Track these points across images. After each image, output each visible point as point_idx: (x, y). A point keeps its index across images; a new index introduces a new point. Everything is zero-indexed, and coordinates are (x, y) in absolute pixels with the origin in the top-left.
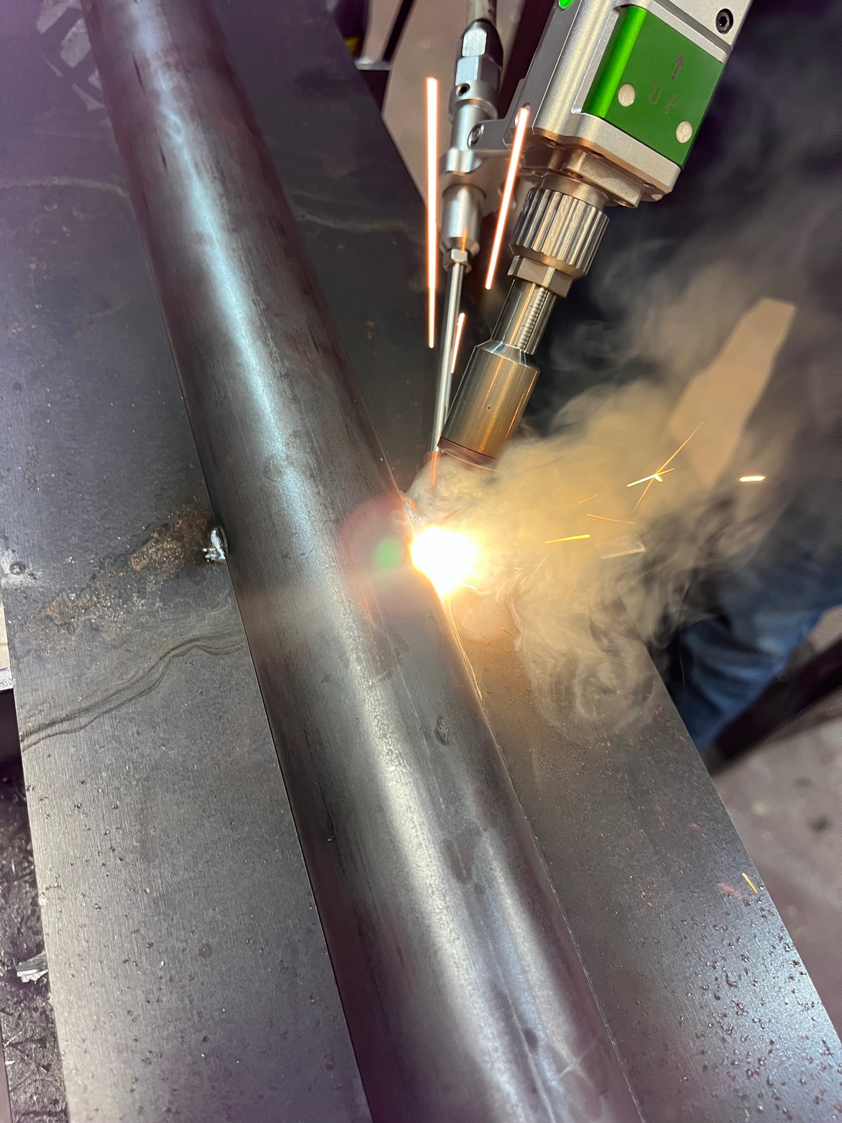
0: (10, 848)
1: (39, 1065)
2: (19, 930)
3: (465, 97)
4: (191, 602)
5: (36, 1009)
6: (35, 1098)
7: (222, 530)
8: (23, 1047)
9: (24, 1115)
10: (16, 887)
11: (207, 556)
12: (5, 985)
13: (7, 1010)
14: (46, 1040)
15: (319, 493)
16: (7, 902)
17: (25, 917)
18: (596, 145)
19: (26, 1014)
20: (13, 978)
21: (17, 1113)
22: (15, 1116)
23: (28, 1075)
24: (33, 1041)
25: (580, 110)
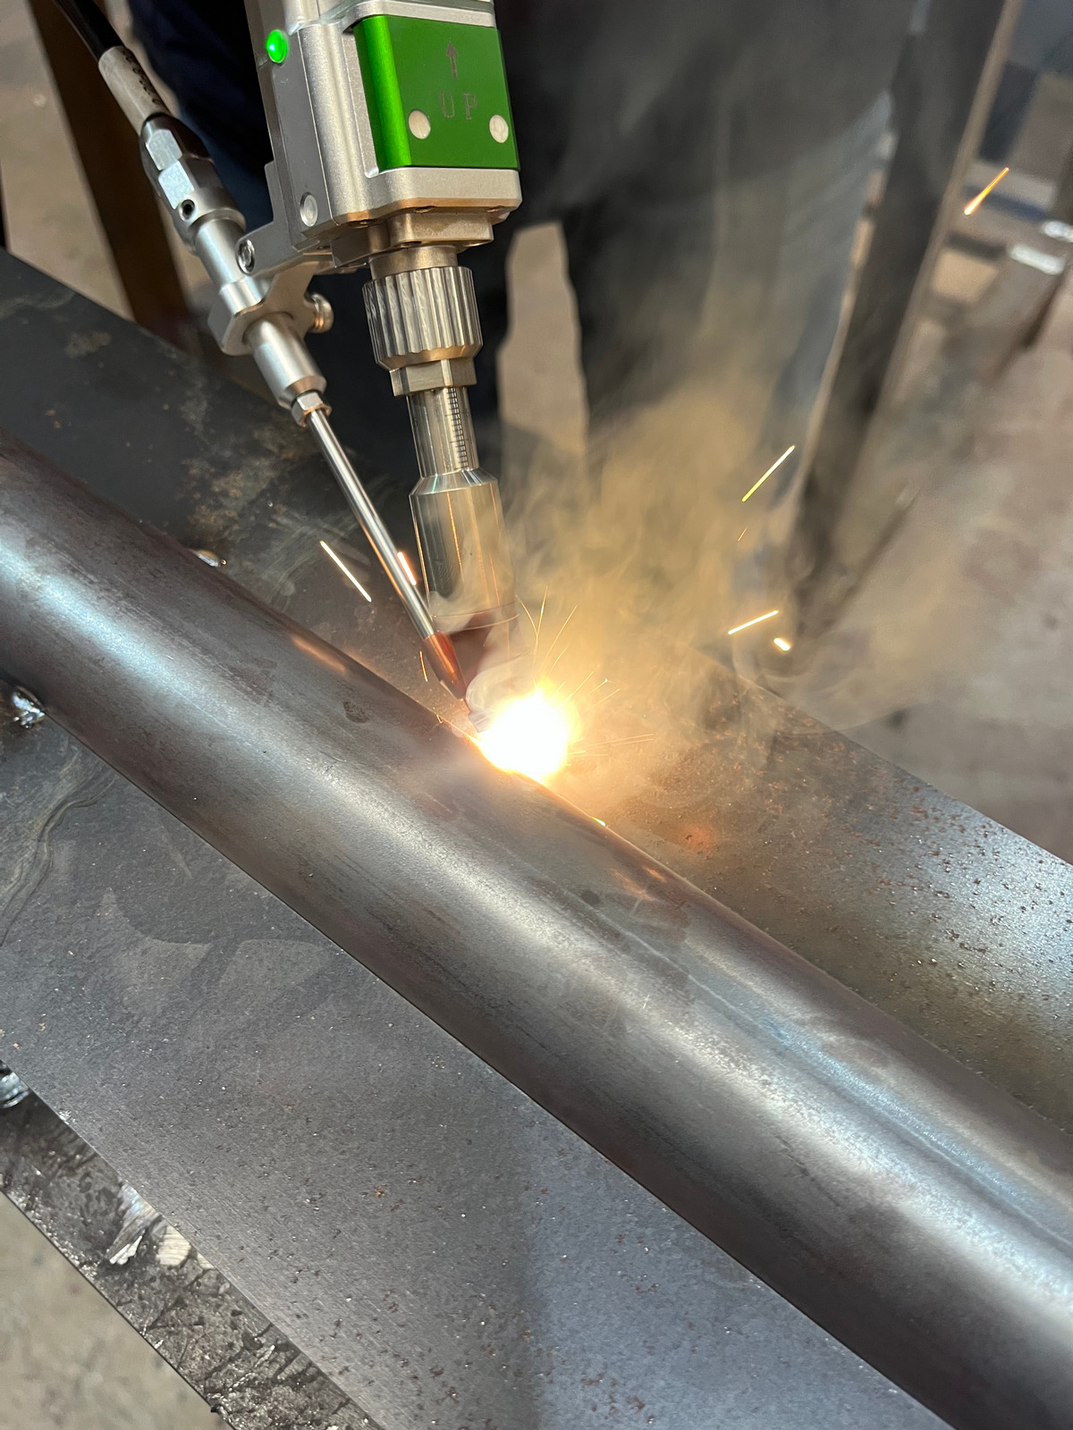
0: (23, 1158)
1: (190, 1325)
2: (84, 1222)
3: (195, 217)
4: (35, 773)
5: (153, 1279)
6: (207, 1357)
7: (22, 689)
8: (163, 1321)
9: (206, 1379)
10: (53, 1187)
11: (24, 723)
12: (106, 1281)
13: (123, 1300)
14: (182, 1299)
15: (91, 582)
16: (54, 1207)
17: (83, 1207)
18: (420, 200)
19: (145, 1290)
20: (108, 1269)
21: (197, 1382)
22: (199, 1387)
23: (185, 1342)
24: (170, 1309)
25: (377, 170)
